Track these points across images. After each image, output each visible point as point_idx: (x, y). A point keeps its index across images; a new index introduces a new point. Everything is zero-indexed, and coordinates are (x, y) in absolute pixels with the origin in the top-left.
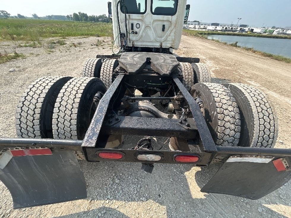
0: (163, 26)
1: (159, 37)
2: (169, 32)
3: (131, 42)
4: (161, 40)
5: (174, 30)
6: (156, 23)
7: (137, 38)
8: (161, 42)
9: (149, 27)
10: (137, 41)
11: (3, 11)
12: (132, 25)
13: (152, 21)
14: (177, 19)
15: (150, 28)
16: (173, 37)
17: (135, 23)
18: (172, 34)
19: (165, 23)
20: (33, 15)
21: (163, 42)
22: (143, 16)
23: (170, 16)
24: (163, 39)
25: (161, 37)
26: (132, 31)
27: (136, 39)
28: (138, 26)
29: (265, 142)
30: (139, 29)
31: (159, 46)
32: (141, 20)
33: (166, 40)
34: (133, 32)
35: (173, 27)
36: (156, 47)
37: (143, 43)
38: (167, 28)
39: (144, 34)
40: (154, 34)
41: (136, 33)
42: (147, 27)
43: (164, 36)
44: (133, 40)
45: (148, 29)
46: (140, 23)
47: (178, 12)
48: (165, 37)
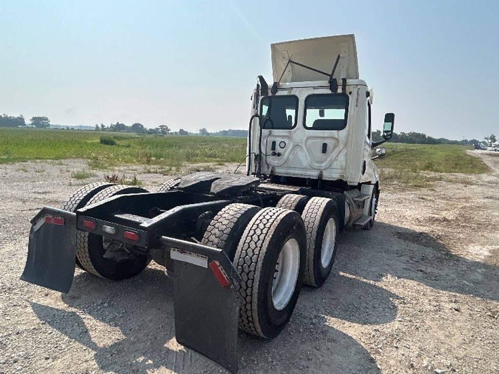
0: (323, 146)
1: (316, 161)
2: (334, 154)
3: (271, 168)
4: (321, 166)
5: (345, 151)
6: (311, 141)
7: (280, 162)
8: (320, 170)
9: (299, 146)
10: (280, 166)
11: (163, 126)
12: (274, 143)
13: (305, 138)
14: (348, 134)
15: (302, 148)
16: (344, 163)
17: (278, 140)
18: (342, 157)
19: (326, 141)
20: (200, 130)
21: (325, 169)
22: (291, 131)
23: (335, 132)
24: (324, 164)
25: (322, 162)
26: (272, 151)
27: (277, 164)
28: (283, 145)
29: (245, 266)
30: (284, 149)
31: (317, 176)
32: (288, 137)
33: (329, 167)
34: (274, 154)
35: (341, 146)
36: (311, 178)
37: (290, 169)
38: (332, 148)
39: (291, 157)
40: (308, 157)
41: (279, 155)
42: (296, 146)
43: (325, 160)
44: (273, 164)
45: (298, 149)
46: (286, 141)
47: (349, 125)
48: (328, 161)
